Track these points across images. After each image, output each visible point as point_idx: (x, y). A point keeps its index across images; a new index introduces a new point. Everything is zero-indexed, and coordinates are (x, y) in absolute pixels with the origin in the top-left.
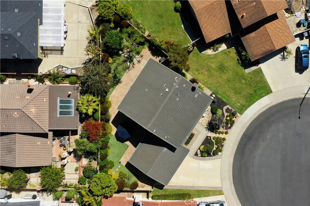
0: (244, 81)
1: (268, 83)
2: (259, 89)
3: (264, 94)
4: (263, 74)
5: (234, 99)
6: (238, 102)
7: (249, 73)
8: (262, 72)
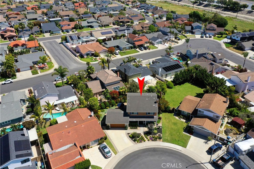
0: (178, 134)
1: (188, 143)
2: (181, 142)
3: (181, 145)
4: (190, 139)
5: (167, 135)
6: (167, 137)
7: (184, 134)
8: (190, 138)
